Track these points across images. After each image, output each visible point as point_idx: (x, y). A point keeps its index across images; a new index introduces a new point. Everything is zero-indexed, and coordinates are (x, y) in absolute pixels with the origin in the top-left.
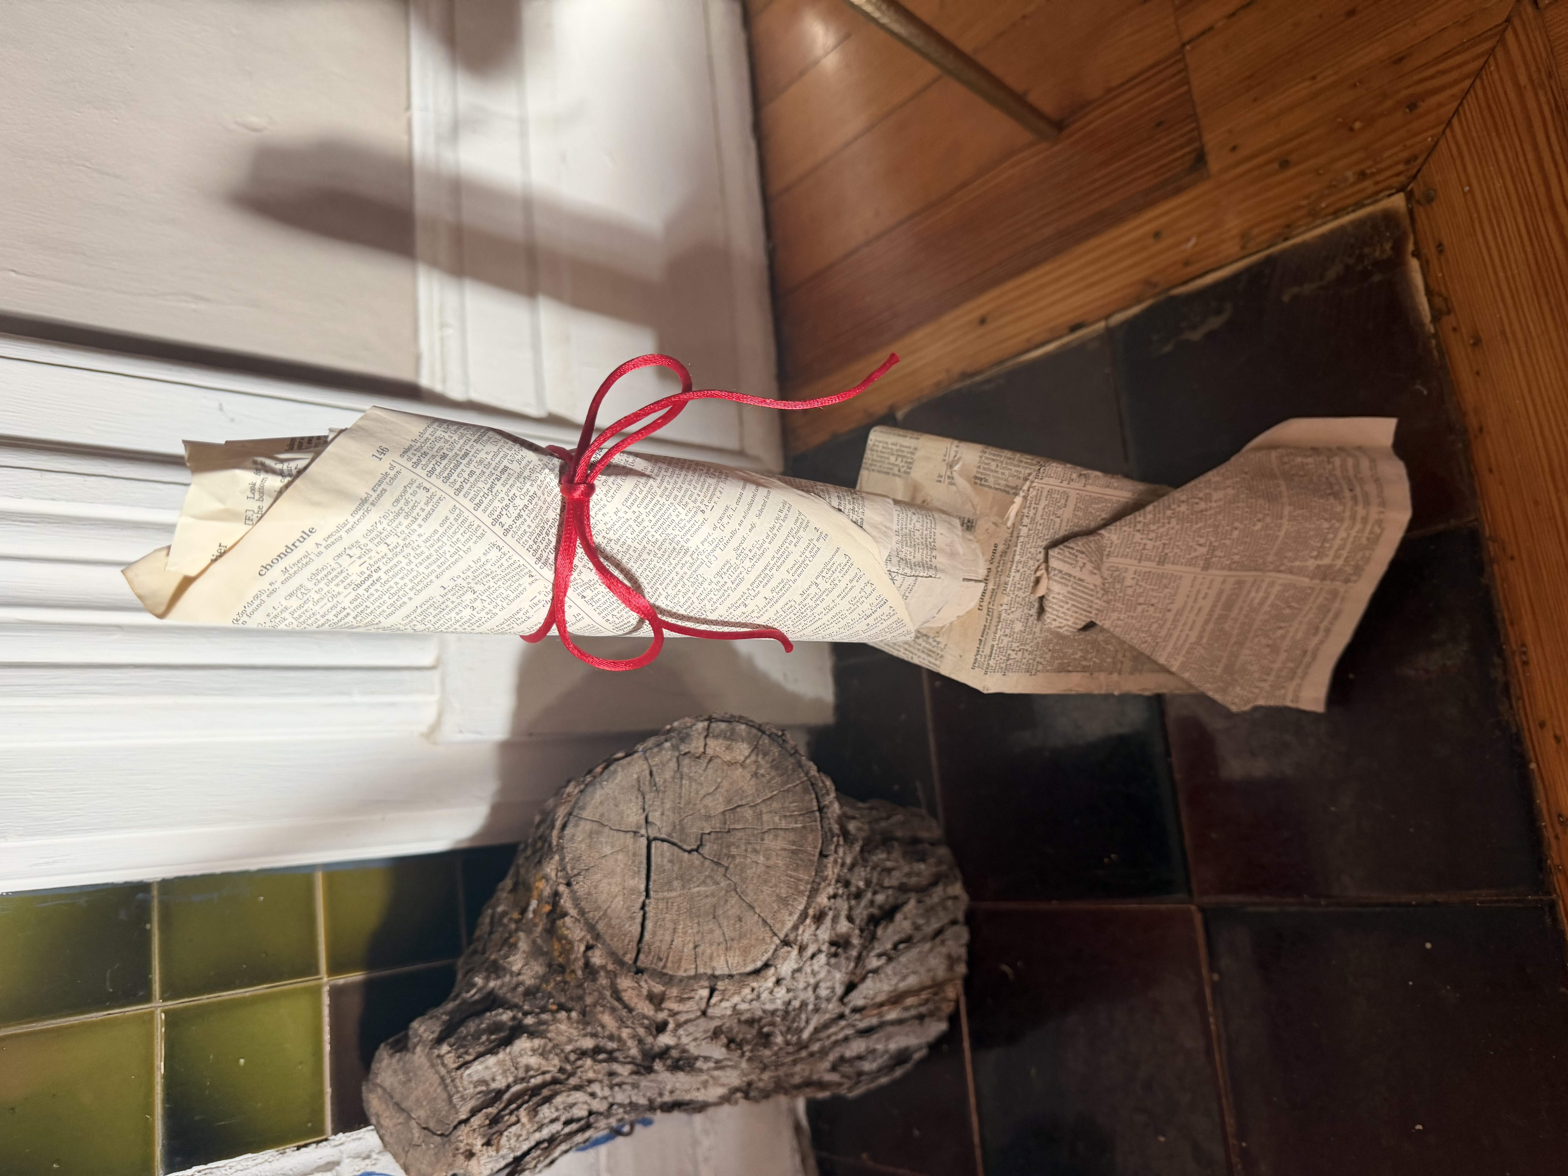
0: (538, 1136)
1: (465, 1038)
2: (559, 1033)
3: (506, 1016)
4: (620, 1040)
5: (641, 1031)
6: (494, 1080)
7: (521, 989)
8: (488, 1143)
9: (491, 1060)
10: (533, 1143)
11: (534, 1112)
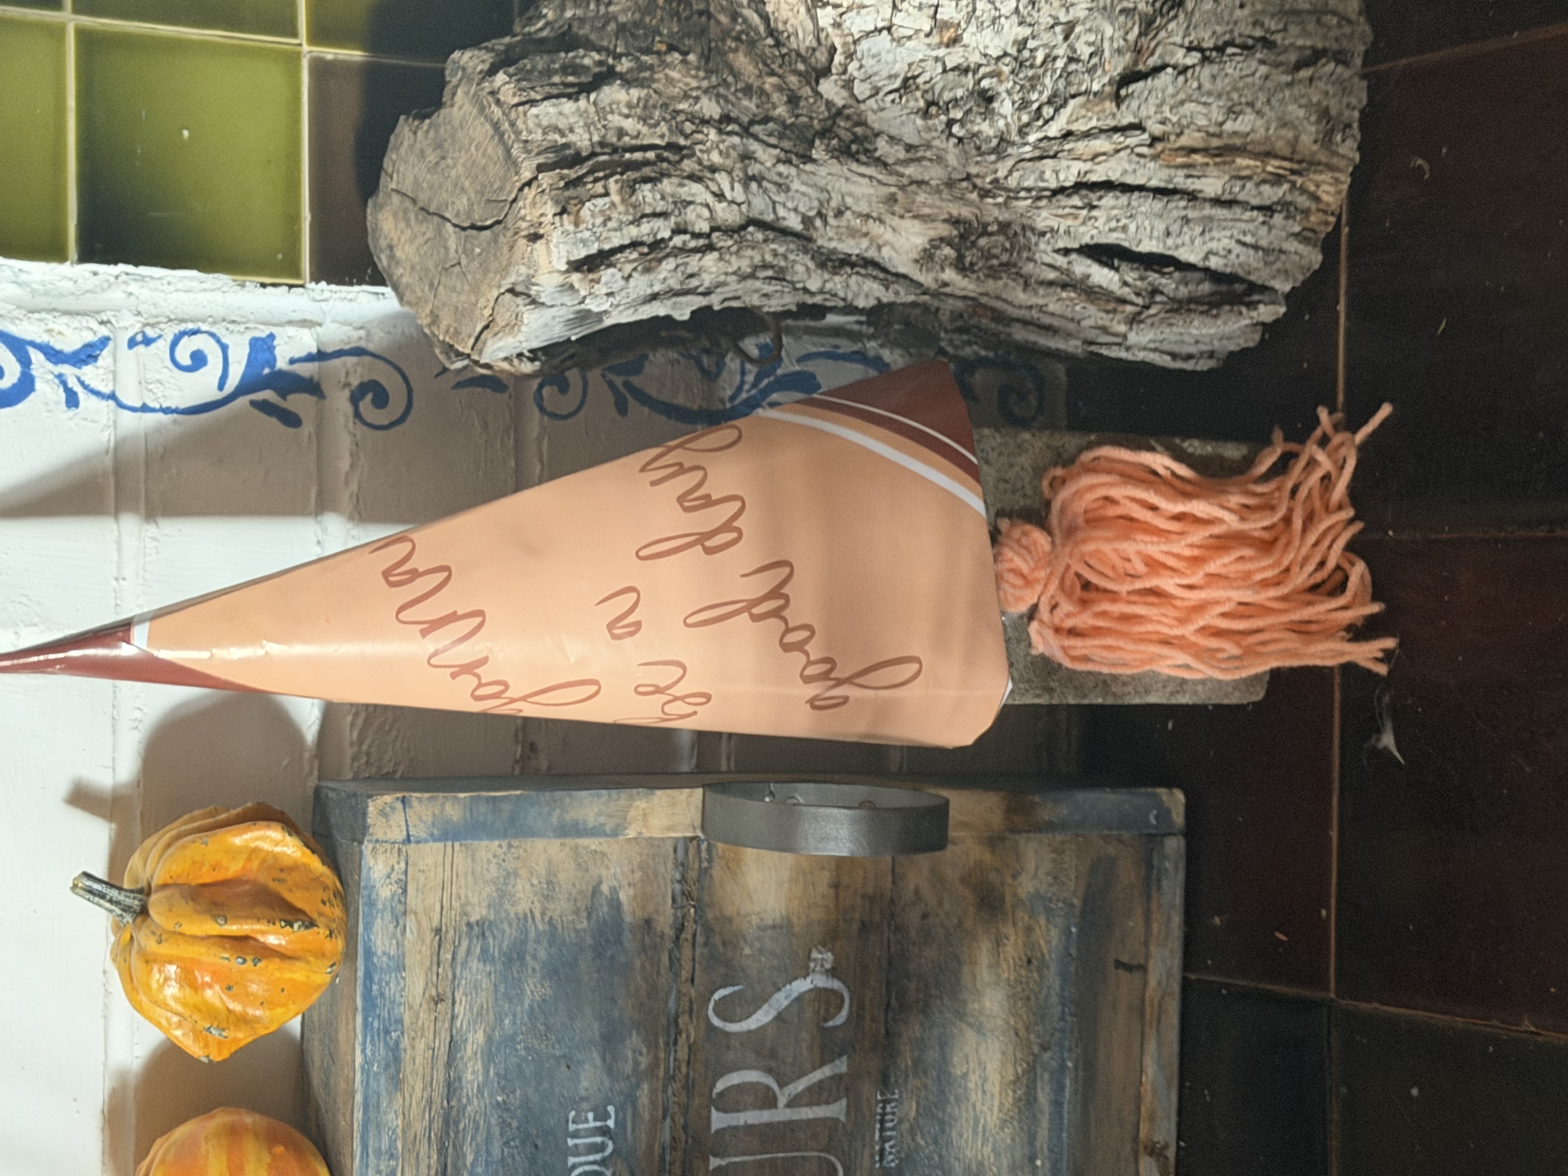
0: (633, 232)
1: (530, 72)
2: (670, 81)
3: (589, 59)
4: (762, 92)
5: (793, 80)
6: (572, 130)
7: (612, 27)
8: (563, 211)
9: (568, 106)
10: (627, 242)
11: (631, 188)
